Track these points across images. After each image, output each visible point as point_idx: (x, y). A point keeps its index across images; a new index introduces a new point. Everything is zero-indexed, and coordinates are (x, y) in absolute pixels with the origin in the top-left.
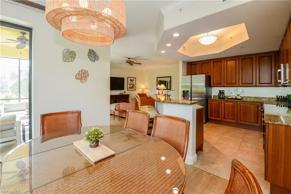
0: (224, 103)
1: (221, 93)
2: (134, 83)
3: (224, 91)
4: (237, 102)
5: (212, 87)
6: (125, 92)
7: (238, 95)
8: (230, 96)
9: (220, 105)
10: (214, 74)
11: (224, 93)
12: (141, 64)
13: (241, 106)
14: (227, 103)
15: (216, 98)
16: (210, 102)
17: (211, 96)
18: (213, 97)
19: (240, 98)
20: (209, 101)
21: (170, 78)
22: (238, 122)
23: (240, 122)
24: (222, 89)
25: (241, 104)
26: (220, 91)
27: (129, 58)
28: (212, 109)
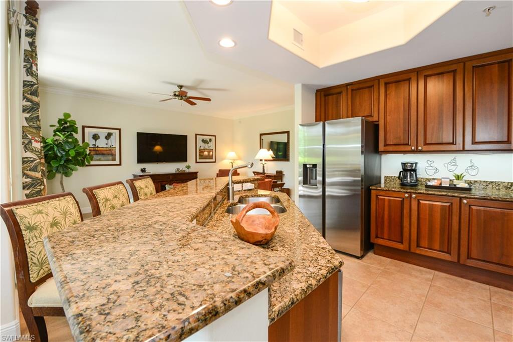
0: (418, 200)
1: (409, 170)
2: (213, 147)
3: (416, 164)
4: (461, 198)
5: (381, 155)
6: (188, 167)
7: (458, 178)
8: (434, 179)
9: (406, 206)
10: (388, 118)
11: (415, 170)
12: (209, 100)
13: (474, 212)
14: (427, 202)
15: (392, 183)
16: (377, 196)
17: (380, 178)
18: (385, 180)
19: (466, 186)
20: (373, 193)
21: (286, 134)
22: (461, 262)
23: (469, 261)
24: (409, 158)
25: (474, 207)
26: (404, 165)
27: (181, 87)
28: (383, 218)
